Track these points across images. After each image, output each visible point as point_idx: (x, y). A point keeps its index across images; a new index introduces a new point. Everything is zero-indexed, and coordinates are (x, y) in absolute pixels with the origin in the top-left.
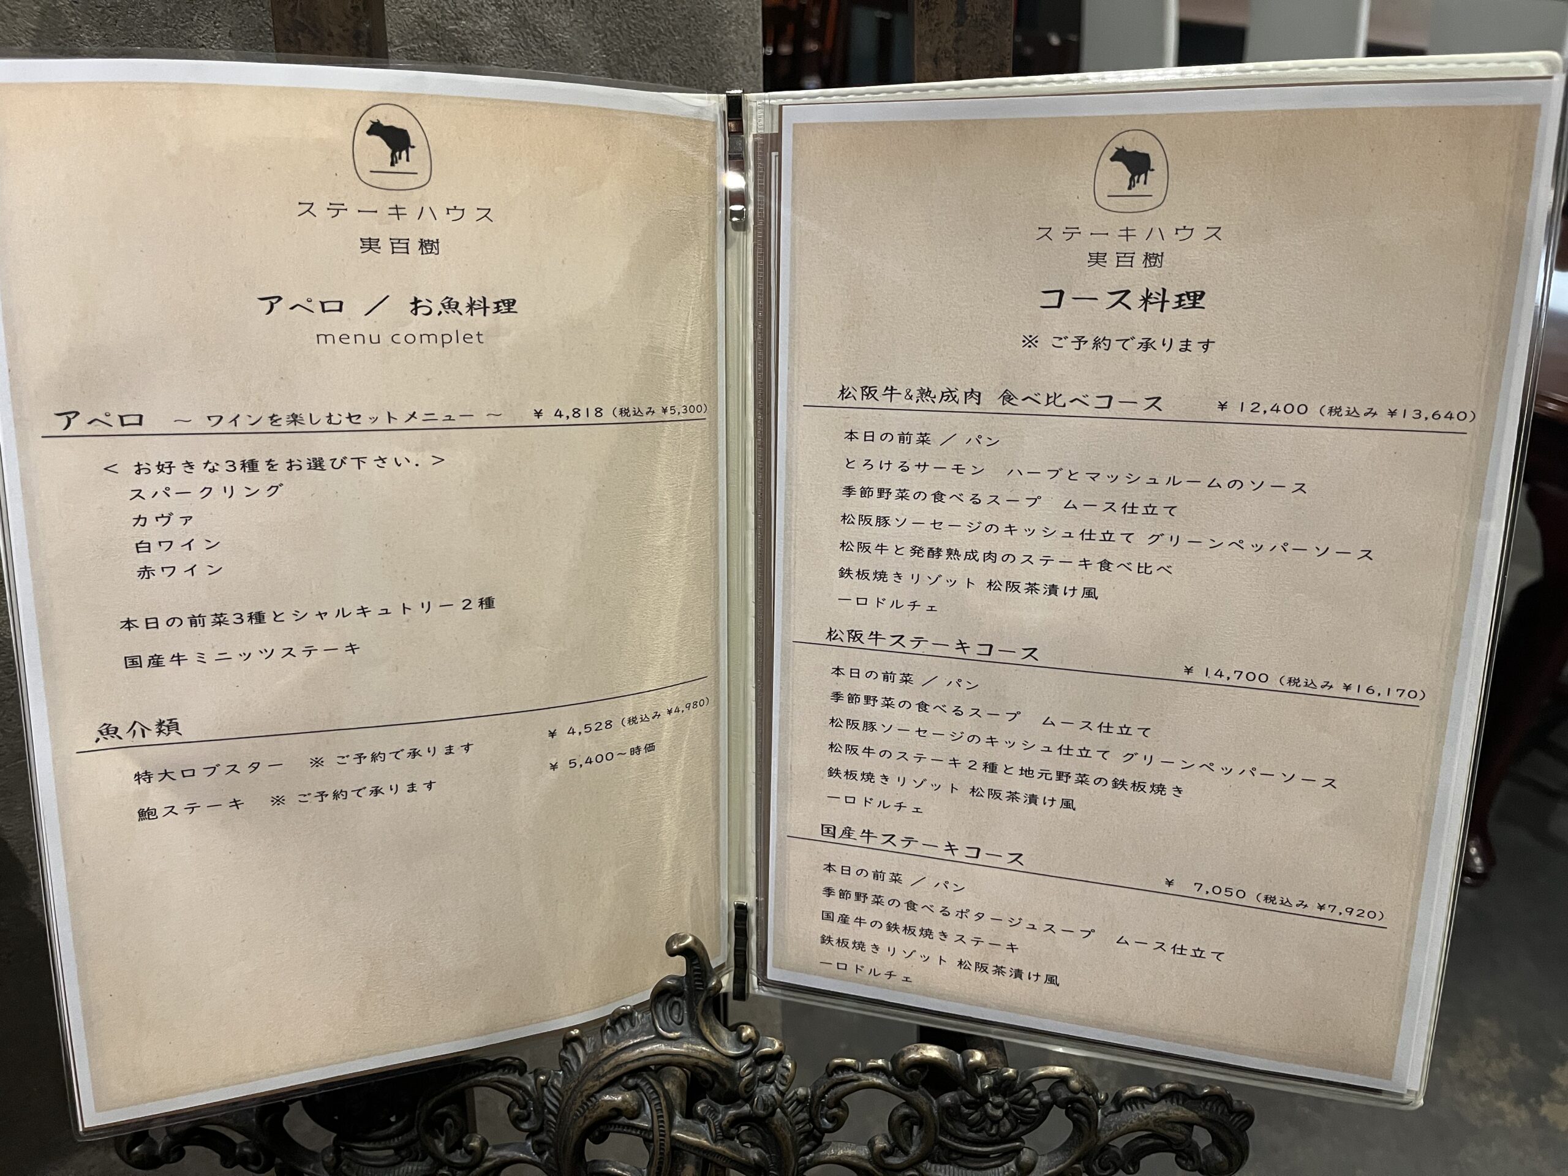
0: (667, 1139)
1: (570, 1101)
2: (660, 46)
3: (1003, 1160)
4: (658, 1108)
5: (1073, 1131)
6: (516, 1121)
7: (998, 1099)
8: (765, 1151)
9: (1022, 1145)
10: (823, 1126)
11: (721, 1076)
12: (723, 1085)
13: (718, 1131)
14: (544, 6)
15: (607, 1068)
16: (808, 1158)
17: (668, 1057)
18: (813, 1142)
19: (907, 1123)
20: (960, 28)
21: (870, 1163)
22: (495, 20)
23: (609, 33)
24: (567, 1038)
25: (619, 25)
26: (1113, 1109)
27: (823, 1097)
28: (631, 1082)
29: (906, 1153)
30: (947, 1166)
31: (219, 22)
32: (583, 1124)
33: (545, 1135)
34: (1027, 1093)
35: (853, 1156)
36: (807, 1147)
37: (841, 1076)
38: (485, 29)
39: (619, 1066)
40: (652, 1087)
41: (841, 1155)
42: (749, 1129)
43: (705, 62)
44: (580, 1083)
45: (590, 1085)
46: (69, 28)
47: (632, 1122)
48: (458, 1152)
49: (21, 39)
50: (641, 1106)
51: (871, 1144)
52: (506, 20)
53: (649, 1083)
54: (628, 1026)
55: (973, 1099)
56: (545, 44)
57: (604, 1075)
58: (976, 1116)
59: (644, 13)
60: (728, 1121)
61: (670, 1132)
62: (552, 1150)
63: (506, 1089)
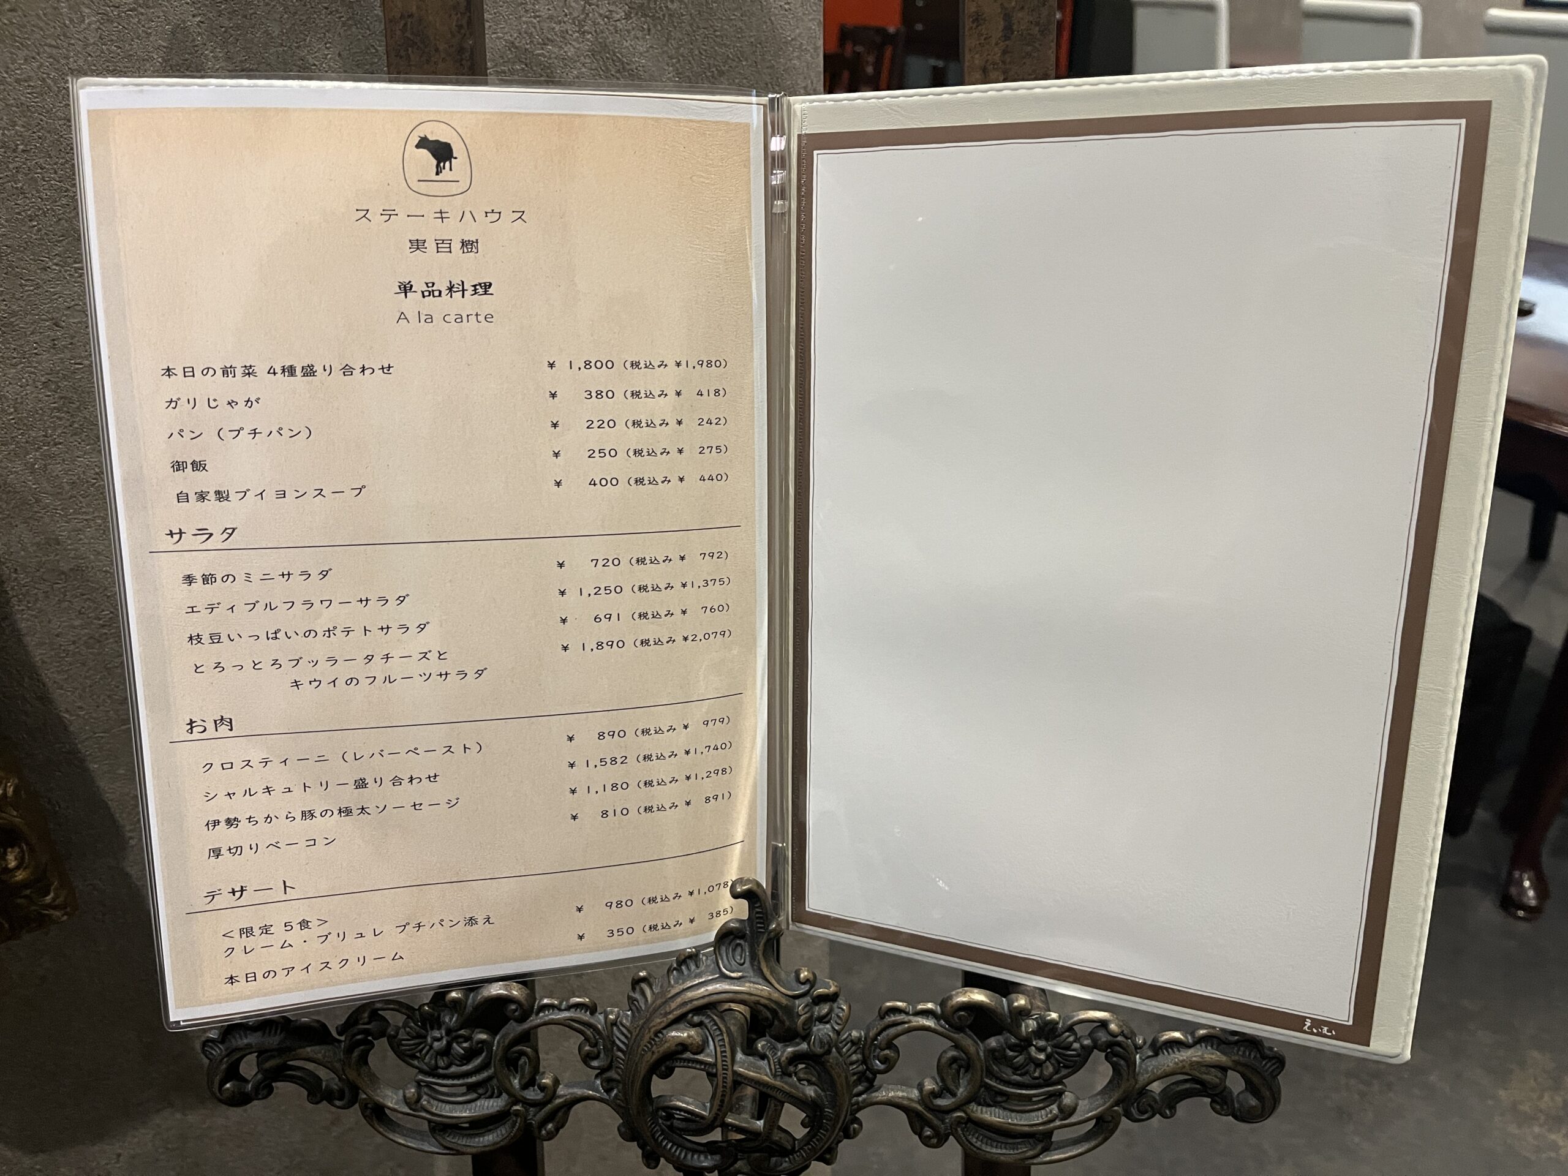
0: (730, 1073)
1: (638, 1038)
2: (728, 70)
3: (1046, 1103)
4: (721, 1043)
5: (1113, 1076)
6: (587, 1059)
7: (1042, 1043)
8: (820, 1088)
9: (1064, 1088)
10: (875, 1068)
11: (780, 1013)
12: (782, 1022)
13: (778, 1067)
14: (622, 34)
15: (673, 1005)
16: (860, 1099)
17: (731, 995)
18: (866, 1084)
19: (955, 1066)
20: (1007, 42)
21: (919, 1104)
22: (578, 46)
23: (681, 59)
24: (636, 978)
25: (691, 51)
26: (1150, 1053)
27: (876, 1039)
28: (696, 1019)
29: (954, 1095)
30: (993, 1108)
31: (330, 43)
32: (650, 1058)
33: (614, 1071)
34: (1069, 1036)
35: (903, 1098)
36: (860, 1088)
37: (893, 1018)
38: (569, 54)
39: (685, 1003)
40: (716, 1024)
41: (892, 1097)
42: (805, 1068)
43: (770, 85)
44: (648, 1020)
45: (658, 1021)
46: (196, 46)
47: (696, 1057)
48: (532, 1088)
49: (153, 55)
50: (705, 1042)
51: (920, 1087)
52: (588, 45)
53: (713, 1020)
54: (693, 967)
55: (1017, 1042)
56: (623, 68)
57: (670, 1013)
58: (1020, 1059)
59: (714, 41)
60: (787, 1058)
61: (733, 1066)
62: (620, 1087)
63: (578, 1028)
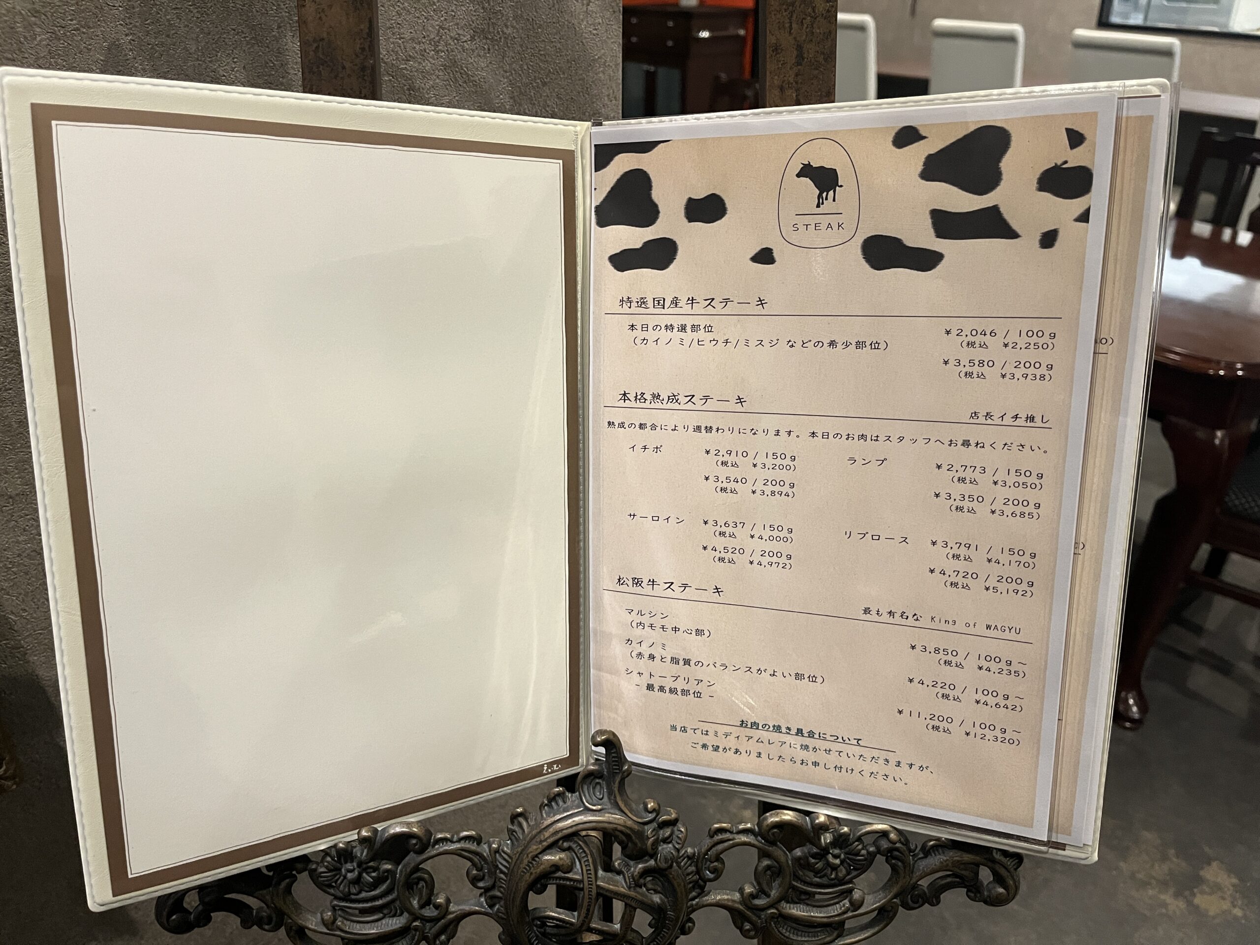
0: (594, 887)
1: (518, 862)
2: (549, 82)
3: (840, 899)
4: (587, 863)
5: (892, 873)
6: (474, 881)
7: (837, 851)
8: (664, 896)
9: (854, 886)
10: (706, 877)
11: (634, 838)
12: (635, 844)
13: (631, 880)
14: (468, 52)
15: (547, 834)
16: (694, 902)
17: (594, 824)
18: (698, 890)
19: (769, 872)
21: (741, 904)
22: (434, 62)
23: (513, 72)
24: (514, 813)
25: (521, 66)
26: (921, 855)
27: (707, 854)
28: (566, 845)
29: (768, 896)
30: (798, 905)
31: (237, 58)
32: (528, 878)
33: (496, 890)
34: (859, 845)
35: (728, 900)
36: (694, 894)
37: (720, 837)
38: (426, 68)
39: (556, 832)
40: (581, 848)
41: (719, 900)
42: (653, 880)
43: (581, 94)
44: (526, 847)
45: (534, 848)
46: (127, 60)
47: (566, 875)
48: (428, 907)
49: (93, 67)
50: (573, 863)
51: (741, 891)
52: (441, 61)
53: (579, 845)
54: (561, 803)
55: (818, 851)
56: (468, 80)
57: (545, 840)
58: (819, 865)
59: (539, 58)
60: (638, 873)
61: (596, 882)
62: (502, 903)
63: (467, 856)
